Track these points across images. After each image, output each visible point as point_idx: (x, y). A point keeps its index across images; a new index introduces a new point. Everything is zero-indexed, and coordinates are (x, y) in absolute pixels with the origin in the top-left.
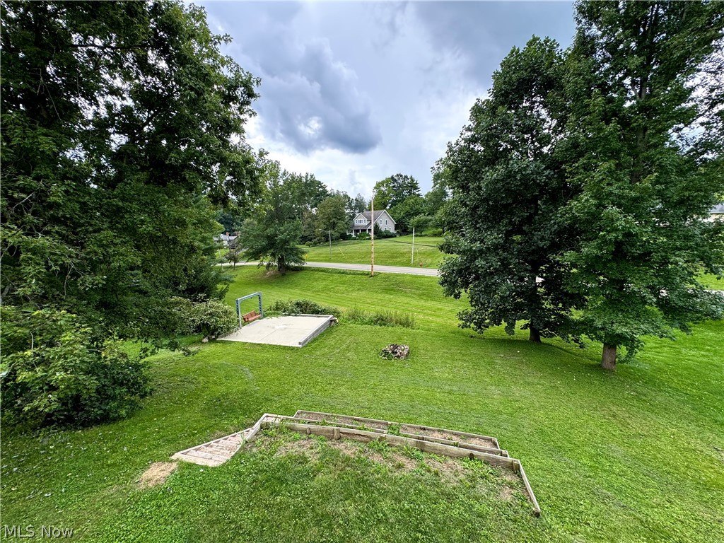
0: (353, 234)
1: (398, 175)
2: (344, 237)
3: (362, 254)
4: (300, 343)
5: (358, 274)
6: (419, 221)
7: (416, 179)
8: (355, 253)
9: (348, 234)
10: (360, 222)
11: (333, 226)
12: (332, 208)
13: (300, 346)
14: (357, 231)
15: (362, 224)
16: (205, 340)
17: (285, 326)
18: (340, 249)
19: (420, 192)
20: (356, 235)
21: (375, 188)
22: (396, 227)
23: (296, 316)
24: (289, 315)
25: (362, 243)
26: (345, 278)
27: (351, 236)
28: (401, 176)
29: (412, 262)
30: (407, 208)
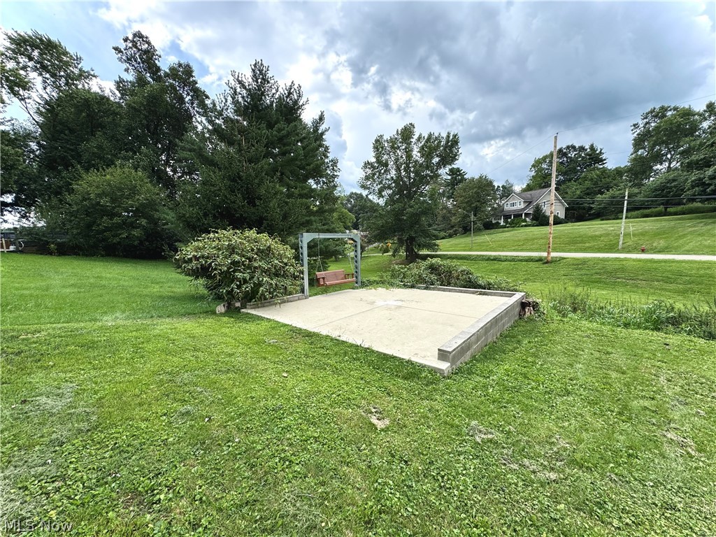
0: (502, 222)
1: (568, 147)
2: (489, 226)
3: (519, 240)
4: (443, 355)
5: (521, 260)
7: (598, 147)
8: (507, 240)
9: (494, 222)
10: (513, 205)
11: (476, 211)
12: (475, 190)
13: (444, 366)
14: (507, 217)
15: (515, 208)
16: (221, 308)
17: (400, 303)
18: (486, 238)
19: (605, 166)
20: (506, 221)
21: (533, 166)
23: (426, 288)
24: (413, 287)
25: (516, 230)
26: (497, 265)
27: (498, 223)
28: (573, 147)
29: (620, 247)
30: (588, 184)
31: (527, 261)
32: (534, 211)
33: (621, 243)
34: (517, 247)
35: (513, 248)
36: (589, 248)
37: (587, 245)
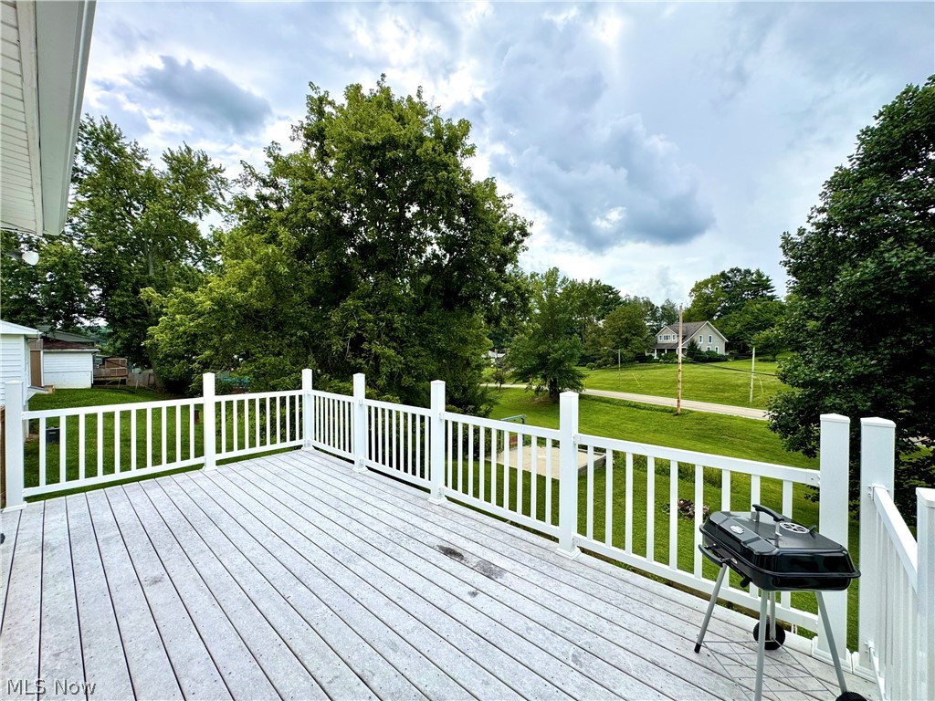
0: (655, 356)
1: (732, 271)
2: (642, 359)
3: (666, 383)
5: (657, 410)
6: (768, 339)
7: (766, 273)
8: (655, 380)
9: (647, 354)
10: (667, 338)
11: (626, 343)
12: (625, 320)
14: (661, 351)
15: (669, 341)
18: (634, 374)
19: (774, 293)
20: (659, 355)
21: (693, 290)
22: (728, 347)
25: (668, 367)
26: (637, 413)
27: (652, 357)
28: (739, 271)
29: (751, 400)
30: (748, 317)
31: (662, 411)
32: (689, 347)
33: (751, 396)
34: (663, 391)
35: (660, 391)
36: (727, 398)
37: (726, 394)
